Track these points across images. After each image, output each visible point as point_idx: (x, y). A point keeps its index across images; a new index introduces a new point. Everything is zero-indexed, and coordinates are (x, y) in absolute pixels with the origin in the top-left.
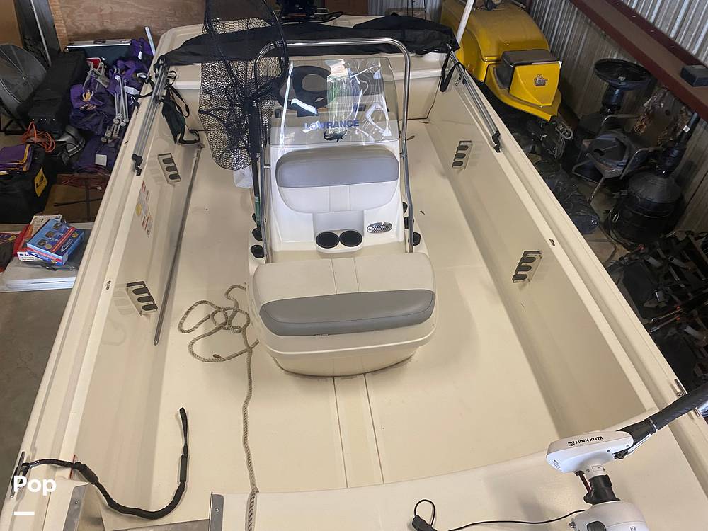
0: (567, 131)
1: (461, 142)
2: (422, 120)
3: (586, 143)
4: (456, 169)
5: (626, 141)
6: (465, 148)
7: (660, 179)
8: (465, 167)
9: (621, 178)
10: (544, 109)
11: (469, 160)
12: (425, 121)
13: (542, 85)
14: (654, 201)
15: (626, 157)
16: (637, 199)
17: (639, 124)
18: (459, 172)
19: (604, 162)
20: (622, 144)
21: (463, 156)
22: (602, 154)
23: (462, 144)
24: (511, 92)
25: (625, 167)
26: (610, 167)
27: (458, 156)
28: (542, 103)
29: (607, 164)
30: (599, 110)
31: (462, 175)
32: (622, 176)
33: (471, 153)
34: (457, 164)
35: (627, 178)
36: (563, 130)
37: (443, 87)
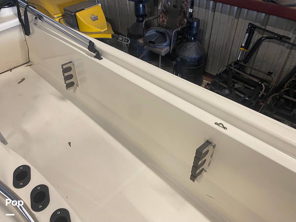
0: (125, 39)
1: (62, 65)
2: (26, 65)
3: (141, 41)
4: (71, 90)
5: (162, 30)
6: (69, 69)
7: (193, 44)
8: (77, 85)
9: (171, 53)
10: (105, 32)
11: (78, 78)
12: (29, 64)
13: (96, 20)
14: (196, 58)
15: (168, 39)
16: (187, 60)
17: (161, 20)
18: (74, 91)
19: (158, 47)
20: (161, 33)
21: (71, 77)
22: (153, 43)
23: (64, 67)
24: (80, 30)
25: (170, 45)
26: (162, 49)
27: (66, 78)
28: (102, 30)
29: (160, 47)
30: (136, 21)
31: (78, 92)
32: (171, 51)
33: (76, 71)
34: (70, 85)
35: (174, 50)
36: (122, 39)
37: (27, 32)
